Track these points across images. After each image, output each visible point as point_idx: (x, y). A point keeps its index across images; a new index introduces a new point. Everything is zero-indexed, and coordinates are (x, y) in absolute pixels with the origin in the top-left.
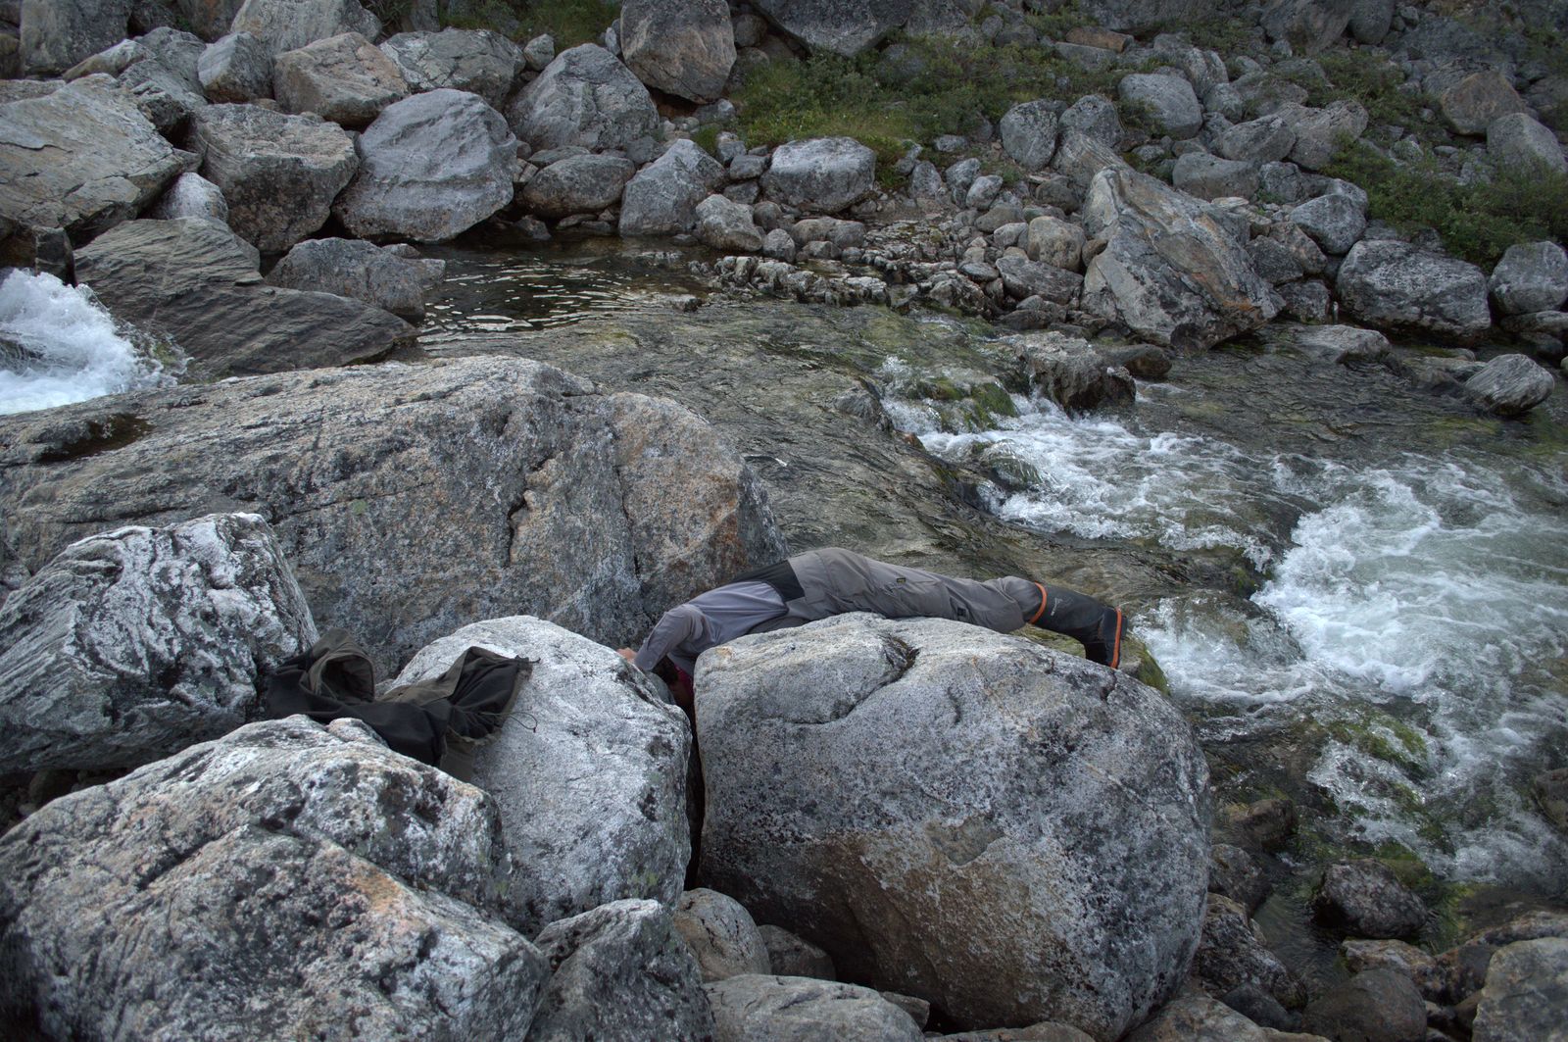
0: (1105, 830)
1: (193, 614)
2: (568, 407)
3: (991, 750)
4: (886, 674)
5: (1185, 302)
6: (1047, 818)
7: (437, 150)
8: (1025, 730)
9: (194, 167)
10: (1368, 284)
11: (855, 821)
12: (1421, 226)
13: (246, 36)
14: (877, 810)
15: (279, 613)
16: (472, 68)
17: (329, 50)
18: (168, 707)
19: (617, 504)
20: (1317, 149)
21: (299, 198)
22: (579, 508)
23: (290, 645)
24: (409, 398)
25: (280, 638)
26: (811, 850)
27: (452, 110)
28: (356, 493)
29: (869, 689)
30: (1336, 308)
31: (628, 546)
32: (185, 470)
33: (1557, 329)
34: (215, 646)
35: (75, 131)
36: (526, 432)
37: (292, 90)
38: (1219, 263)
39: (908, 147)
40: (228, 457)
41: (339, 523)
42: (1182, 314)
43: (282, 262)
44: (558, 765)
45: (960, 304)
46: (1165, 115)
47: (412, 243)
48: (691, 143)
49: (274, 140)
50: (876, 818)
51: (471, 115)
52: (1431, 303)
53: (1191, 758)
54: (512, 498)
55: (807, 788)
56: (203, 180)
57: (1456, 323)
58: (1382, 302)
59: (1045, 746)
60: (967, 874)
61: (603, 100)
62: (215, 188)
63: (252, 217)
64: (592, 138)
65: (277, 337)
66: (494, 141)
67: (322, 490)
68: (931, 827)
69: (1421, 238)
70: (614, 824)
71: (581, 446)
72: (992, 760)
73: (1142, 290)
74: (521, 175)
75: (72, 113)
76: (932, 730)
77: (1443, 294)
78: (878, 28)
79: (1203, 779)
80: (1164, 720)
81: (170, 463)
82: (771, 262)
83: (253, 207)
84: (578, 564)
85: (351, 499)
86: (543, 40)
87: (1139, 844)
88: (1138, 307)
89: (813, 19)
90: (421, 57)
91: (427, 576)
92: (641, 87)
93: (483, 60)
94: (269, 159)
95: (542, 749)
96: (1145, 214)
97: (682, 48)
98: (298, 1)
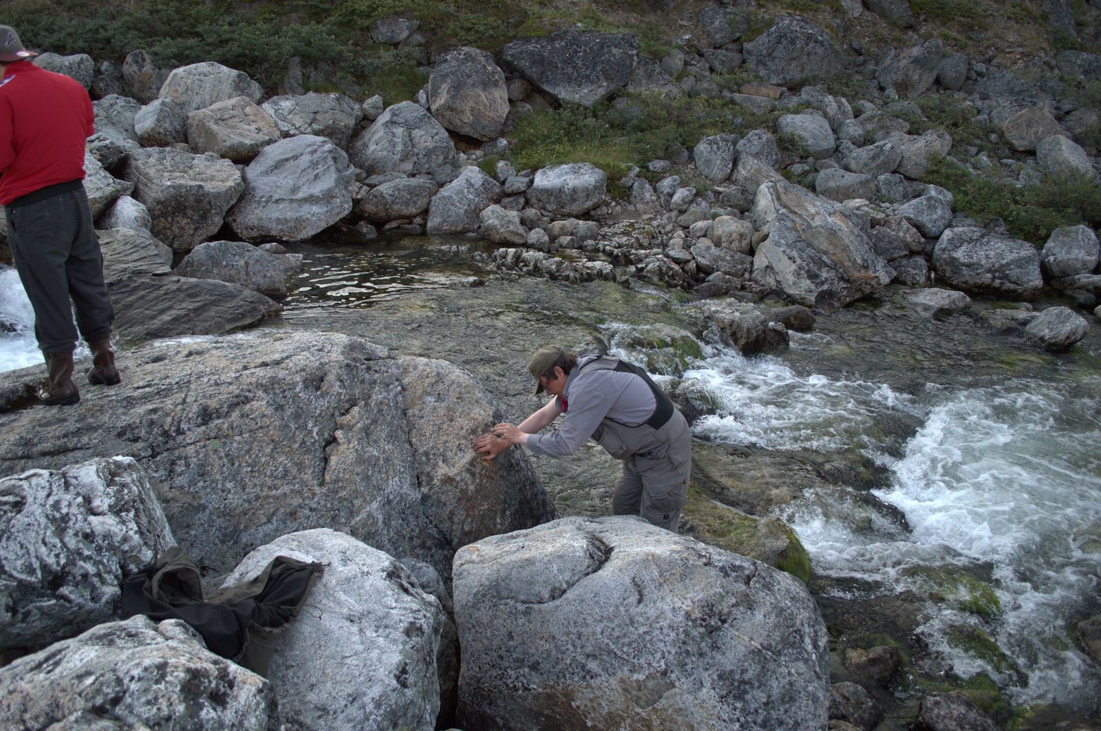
0: (749, 683)
1: (76, 535)
2: (369, 369)
3: (665, 624)
4: (588, 567)
5: (824, 274)
6: (707, 673)
7: (299, 177)
8: (689, 609)
9: (129, 192)
10: (955, 259)
11: (568, 676)
12: (991, 217)
13: (168, 100)
14: (583, 667)
15: (140, 532)
16: (325, 120)
17: (225, 109)
18: (55, 605)
19: (404, 437)
20: (916, 164)
21: (201, 212)
22: (375, 442)
23: (147, 555)
24: (253, 365)
25: (140, 551)
26: (536, 697)
27: (310, 149)
28: (212, 435)
29: (576, 578)
30: (933, 275)
31: (412, 467)
32: (91, 420)
33: (1091, 287)
34: (91, 558)
36: (337, 388)
37: (200, 137)
38: (848, 247)
39: (629, 169)
40: (121, 410)
41: (200, 456)
42: (822, 283)
43: (186, 258)
44: (337, 646)
45: (665, 279)
46: (809, 143)
47: (280, 242)
48: (478, 169)
49: (185, 172)
50: (583, 673)
51: (323, 153)
52: (1000, 271)
53: (813, 626)
54: (326, 435)
55: (532, 651)
56: (134, 201)
57: (1018, 284)
58: (965, 271)
59: (704, 620)
60: (649, 715)
61: (416, 140)
62: (142, 206)
63: (168, 226)
64: (408, 166)
65: (180, 312)
66: (338, 170)
67: (188, 433)
68: (622, 681)
69: (992, 224)
70: (375, 692)
71: (377, 396)
72: (665, 631)
73: (794, 267)
74: (358, 193)
76: (622, 609)
77: (1008, 264)
78: (608, 86)
79: (823, 642)
80: (792, 599)
81: (80, 415)
82: (531, 253)
83: (170, 219)
84: (375, 483)
85: (209, 439)
86: (376, 99)
87: (775, 692)
88: (791, 279)
89: (562, 81)
90: (290, 112)
91: (264, 493)
92: (443, 130)
93: (333, 114)
94: (181, 186)
95: (327, 633)
96: (795, 213)
97: (471, 103)
98: (205, 75)
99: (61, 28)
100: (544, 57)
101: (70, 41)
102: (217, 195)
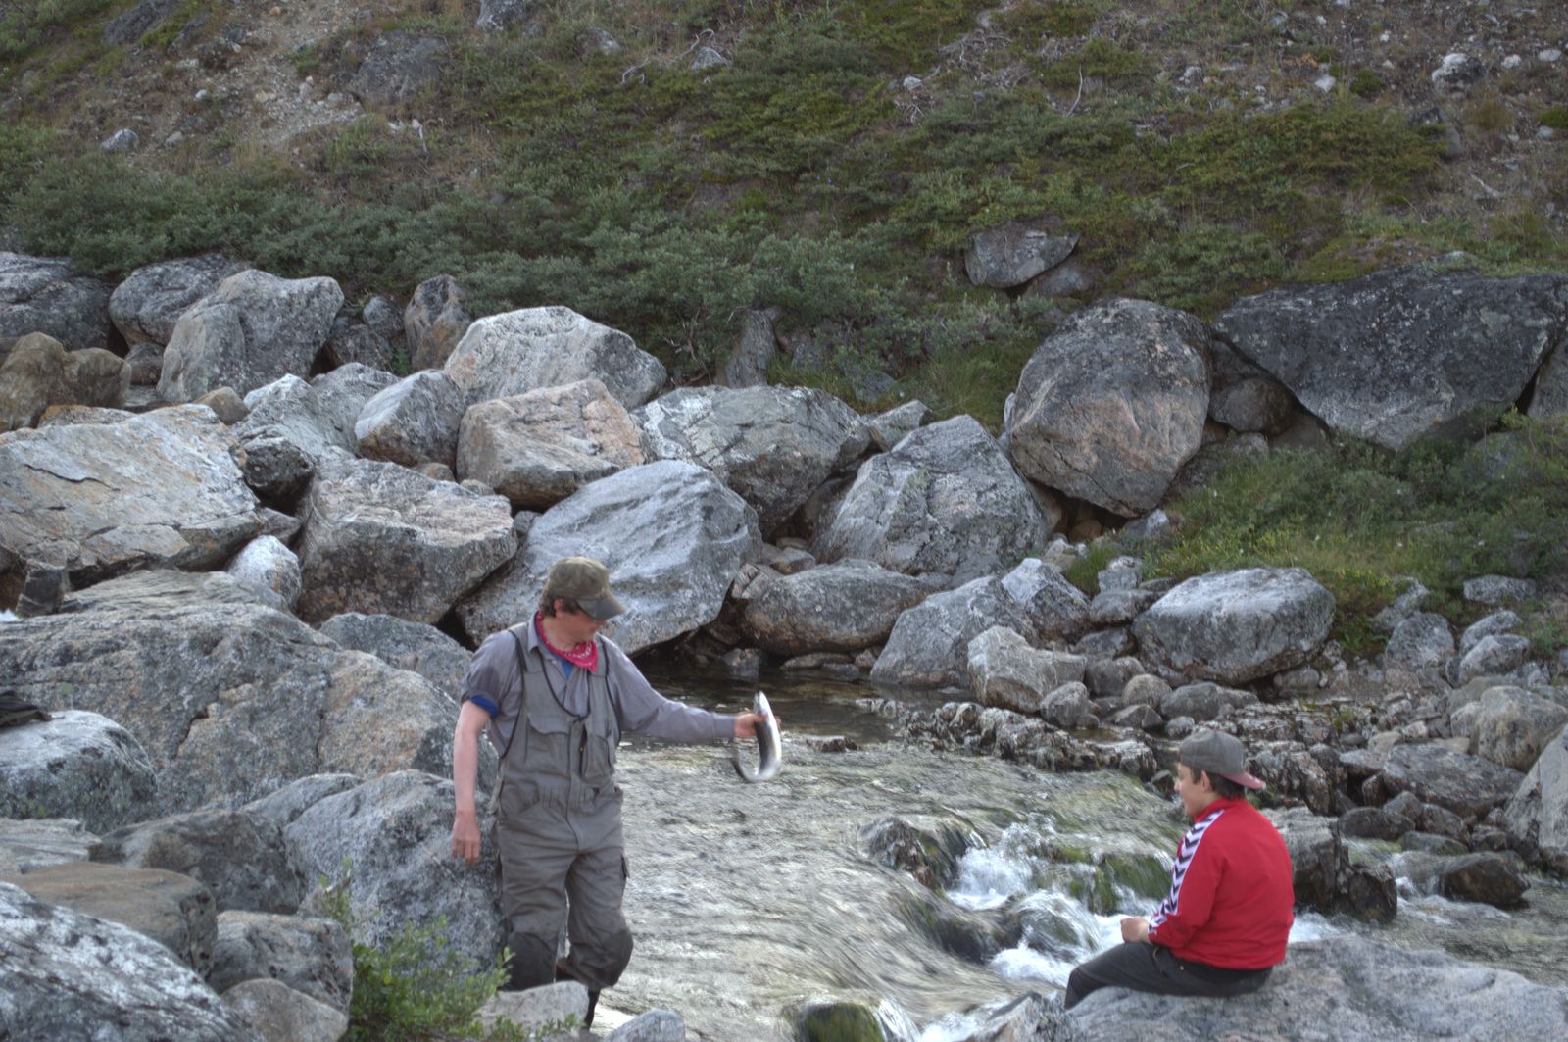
0: (416, 895)
2: (288, 650)
3: (363, 833)
7: (626, 541)
8: (388, 819)
9: (285, 535)
16: (763, 442)
17: (545, 401)
21: (404, 584)
22: (261, 729)
27: (665, 488)
28: (66, 677)
35: (132, 468)
37: (474, 453)
39: (1403, 589)
48: (1039, 563)
49: (400, 507)
51: (687, 497)
54: (198, 707)
56: (282, 547)
59: (399, 832)
61: (941, 498)
62: (295, 559)
66: (708, 533)
67: (40, 670)
72: (360, 840)
74: (745, 587)
75: (140, 448)
76: (336, 822)
78: (1456, 403)
83: (343, 590)
86: (913, 408)
87: (439, 909)
89: (1341, 387)
90: (695, 421)
93: (782, 432)
94: (371, 527)
97: (1096, 425)
98: (540, 334)
99: (307, 222)
100: (1309, 327)
101: (314, 250)
102: (439, 553)
